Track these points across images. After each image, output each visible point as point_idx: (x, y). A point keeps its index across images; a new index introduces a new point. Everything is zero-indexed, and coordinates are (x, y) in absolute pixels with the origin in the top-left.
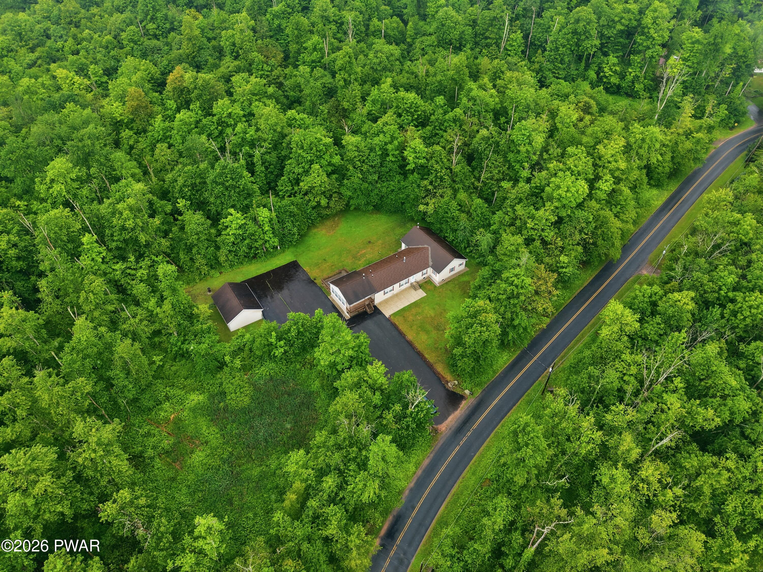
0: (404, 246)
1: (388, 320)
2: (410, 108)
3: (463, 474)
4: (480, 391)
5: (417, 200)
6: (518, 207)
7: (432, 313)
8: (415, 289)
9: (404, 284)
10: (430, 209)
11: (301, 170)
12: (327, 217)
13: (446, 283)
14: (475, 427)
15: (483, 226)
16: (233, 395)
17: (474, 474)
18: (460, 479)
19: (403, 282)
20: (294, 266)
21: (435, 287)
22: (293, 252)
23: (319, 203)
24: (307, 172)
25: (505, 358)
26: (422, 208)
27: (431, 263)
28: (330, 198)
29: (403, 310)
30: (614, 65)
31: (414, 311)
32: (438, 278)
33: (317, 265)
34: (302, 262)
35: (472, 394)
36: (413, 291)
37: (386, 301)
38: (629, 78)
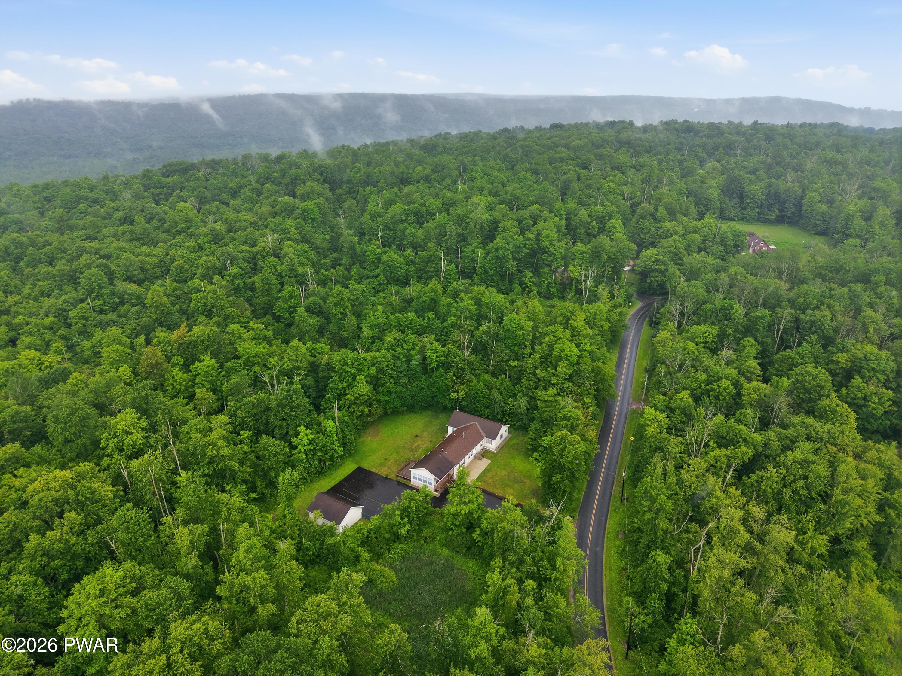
0: (450, 430)
1: (474, 486)
2: (410, 324)
3: (604, 573)
5: (448, 390)
6: (538, 371)
7: (504, 473)
8: (480, 459)
9: (471, 456)
10: (462, 393)
11: (344, 385)
12: (372, 423)
13: (502, 448)
14: (589, 539)
15: (511, 397)
16: (381, 579)
17: (610, 569)
18: (604, 577)
19: (469, 454)
20: (360, 470)
21: (494, 453)
22: (352, 462)
23: (362, 412)
24: (350, 386)
26: (454, 395)
27: (484, 435)
28: (370, 405)
29: (480, 476)
30: (531, 277)
31: (489, 475)
32: (493, 445)
33: (382, 465)
34: (366, 465)
36: (479, 462)
38: (545, 285)
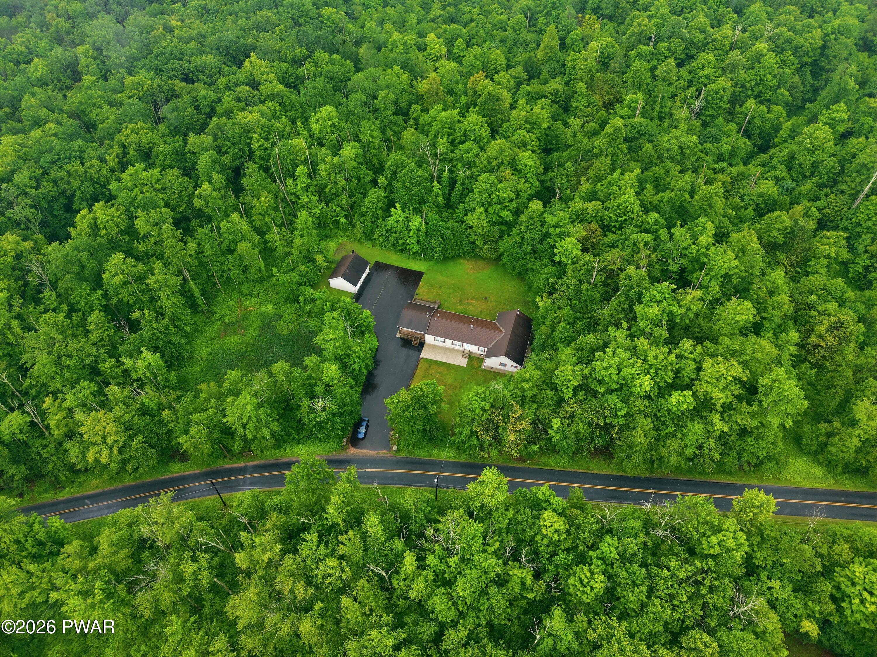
1: (418, 359)
4: (403, 455)
8: (463, 357)
9: (457, 345)
13: (491, 371)
19: (457, 343)
20: (417, 276)
22: (429, 266)
25: (450, 455)
26: (538, 299)
27: (490, 346)
29: (436, 362)
31: (441, 369)
33: (432, 286)
34: (425, 277)
35: (397, 451)
36: (460, 356)
37: (434, 347)
